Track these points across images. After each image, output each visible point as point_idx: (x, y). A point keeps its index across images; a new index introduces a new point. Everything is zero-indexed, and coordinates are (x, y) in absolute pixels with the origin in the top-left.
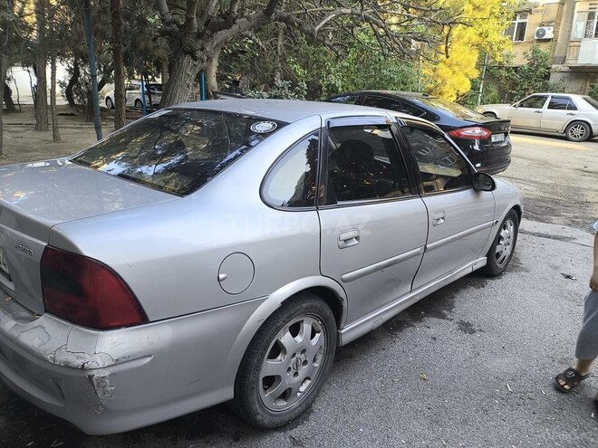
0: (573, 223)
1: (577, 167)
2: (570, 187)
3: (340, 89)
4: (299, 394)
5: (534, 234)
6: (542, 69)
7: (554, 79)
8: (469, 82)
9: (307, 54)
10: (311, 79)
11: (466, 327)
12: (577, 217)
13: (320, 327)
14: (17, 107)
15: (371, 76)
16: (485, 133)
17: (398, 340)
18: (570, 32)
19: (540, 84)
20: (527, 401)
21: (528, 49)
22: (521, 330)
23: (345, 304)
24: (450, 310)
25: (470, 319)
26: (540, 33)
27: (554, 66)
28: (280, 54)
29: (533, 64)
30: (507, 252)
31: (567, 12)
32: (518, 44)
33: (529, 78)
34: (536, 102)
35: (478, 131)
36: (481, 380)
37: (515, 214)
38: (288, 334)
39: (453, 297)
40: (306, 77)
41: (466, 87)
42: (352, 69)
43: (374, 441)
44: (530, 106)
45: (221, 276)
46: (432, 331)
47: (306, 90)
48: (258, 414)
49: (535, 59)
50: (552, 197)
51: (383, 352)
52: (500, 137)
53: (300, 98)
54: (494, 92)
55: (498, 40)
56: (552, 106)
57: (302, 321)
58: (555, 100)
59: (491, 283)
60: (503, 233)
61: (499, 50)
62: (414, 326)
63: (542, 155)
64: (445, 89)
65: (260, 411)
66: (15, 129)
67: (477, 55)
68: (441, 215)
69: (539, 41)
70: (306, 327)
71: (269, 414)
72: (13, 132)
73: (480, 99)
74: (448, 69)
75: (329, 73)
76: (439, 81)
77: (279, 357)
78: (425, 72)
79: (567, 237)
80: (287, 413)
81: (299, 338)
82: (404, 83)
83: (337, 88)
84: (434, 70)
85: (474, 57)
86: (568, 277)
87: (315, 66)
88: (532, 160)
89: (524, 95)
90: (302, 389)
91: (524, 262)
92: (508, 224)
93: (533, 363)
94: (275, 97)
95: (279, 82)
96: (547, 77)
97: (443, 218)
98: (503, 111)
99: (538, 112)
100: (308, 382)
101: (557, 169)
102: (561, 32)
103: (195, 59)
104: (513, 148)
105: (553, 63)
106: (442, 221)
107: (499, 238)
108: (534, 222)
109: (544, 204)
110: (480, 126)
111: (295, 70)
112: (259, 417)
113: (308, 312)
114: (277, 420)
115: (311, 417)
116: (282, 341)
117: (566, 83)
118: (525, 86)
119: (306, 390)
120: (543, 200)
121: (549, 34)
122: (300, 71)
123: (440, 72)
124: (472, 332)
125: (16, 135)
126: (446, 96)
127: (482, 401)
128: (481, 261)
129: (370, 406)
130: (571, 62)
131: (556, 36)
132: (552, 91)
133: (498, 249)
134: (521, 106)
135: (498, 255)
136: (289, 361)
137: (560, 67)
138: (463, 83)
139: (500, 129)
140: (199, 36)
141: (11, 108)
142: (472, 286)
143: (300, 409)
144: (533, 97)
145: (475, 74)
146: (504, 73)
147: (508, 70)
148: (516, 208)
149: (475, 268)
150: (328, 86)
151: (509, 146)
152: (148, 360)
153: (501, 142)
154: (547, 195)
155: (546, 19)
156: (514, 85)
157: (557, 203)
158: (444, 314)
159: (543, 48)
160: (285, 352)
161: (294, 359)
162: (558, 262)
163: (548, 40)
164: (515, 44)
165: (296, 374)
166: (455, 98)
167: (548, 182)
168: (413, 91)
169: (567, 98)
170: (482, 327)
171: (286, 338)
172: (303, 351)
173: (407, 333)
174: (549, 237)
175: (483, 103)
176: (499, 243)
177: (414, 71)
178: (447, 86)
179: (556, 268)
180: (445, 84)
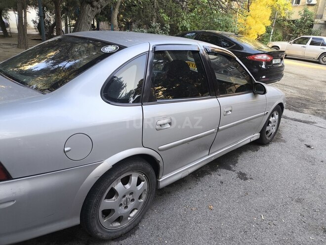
0: (316, 114)
1: (323, 79)
2: (317, 92)
3: (189, 29)
4: (129, 218)
5: (292, 119)
6: (308, 22)
7: (315, 28)
8: (265, 28)
9: (171, 8)
10: (173, 23)
11: (243, 176)
12: (319, 110)
13: (144, 178)
14: (9, 34)
15: (208, 22)
16: (269, 58)
17: (200, 183)
19: (307, 31)
20: (273, 226)
21: (301, 9)
22: (275, 179)
23: (161, 164)
24: (234, 165)
25: (245, 171)
26: (309, 1)
27: (316, 20)
28: (156, 7)
29: (304, 19)
30: (273, 130)
32: (296, 6)
33: (300, 27)
34: (303, 41)
35: (265, 57)
36: (246, 211)
37: (280, 108)
38: (120, 183)
39: (238, 157)
40: (170, 22)
41: (263, 31)
42: (197, 18)
44: (300, 43)
45: (66, 149)
46: (221, 178)
47: (169, 29)
48: (98, 232)
49: (305, 15)
50: (306, 97)
51: (189, 190)
52: (278, 61)
53: (165, 33)
54: (280, 34)
55: (283, 3)
56: (312, 43)
57: (131, 175)
58: (314, 40)
60: (271, 119)
61: (284, 9)
62: (211, 174)
63: (303, 72)
64: (250, 32)
65: (99, 231)
66: (6, 47)
67: (271, 12)
68: (230, 109)
69: (309, 5)
70: (134, 179)
71: (106, 232)
72: (5, 48)
73: (271, 38)
74: (253, 20)
75: (183, 19)
76: (247, 27)
77: (114, 198)
78: (239, 21)
79: (311, 122)
80: (120, 230)
81: (128, 186)
82: (227, 27)
83: (187, 29)
84: (245, 20)
85: (269, 13)
86: (309, 146)
87: (175, 15)
88: (297, 75)
89: (297, 37)
90: (132, 215)
91: (284, 136)
92: (275, 114)
93: (280, 201)
94: (151, 33)
95: (154, 24)
96: (312, 26)
97: (231, 111)
98: (283, 45)
99: (304, 47)
100: (136, 211)
101: (311, 81)
102: (321, 0)
103: (93, 6)
104: (285, 67)
105: (316, 18)
106: (230, 113)
107: (268, 122)
108: (293, 112)
109: (300, 101)
110: (266, 54)
111: (163, 17)
112: (99, 234)
113: (135, 169)
114: (112, 235)
115: (137, 232)
116: (116, 188)
117: (322, 31)
118: (298, 32)
119: (134, 216)
120: (300, 99)
121: (314, 1)
122: (166, 18)
123: (248, 21)
124: (246, 179)
125: (5, 50)
126: (251, 36)
127: (245, 225)
128: (256, 136)
129: (174, 226)
130: (325, 18)
131: (318, 3)
132: (314, 35)
133: (268, 128)
134: (294, 43)
135: (267, 132)
136: (121, 200)
137: (320, 21)
138: (261, 28)
139: (278, 56)
141: (6, 35)
142: (250, 150)
143: (129, 227)
144: (301, 38)
145: (269, 23)
146: (286, 24)
147: (289, 21)
148: (281, 105)
149: (252, 140)
150: (182, 27)
151: (283, 66)
152: (12, 203)
153: (279, 64)
154: (303, 96)
156: (292, 30)
157: (308, 101)
158: (231, 167)
159: (311, 9)
160: (118, 195)
161: (124, 199)
162: (304, 137)
163: (313, 5)
164: (295, 6)
165: (126, 207)
166: (257, 37)
167: (305, 88)
168: (232, 32)
169: (321, 39)
170: (252, 177)
171: (118, 186)
172: (131, 193)
173: (206, 178)
174: (300, 121)
175: (273, 40)
176: (268, 125)
177: (232, 20)
178: (252, 30)
179: (302, 141)
180: (251, 28)
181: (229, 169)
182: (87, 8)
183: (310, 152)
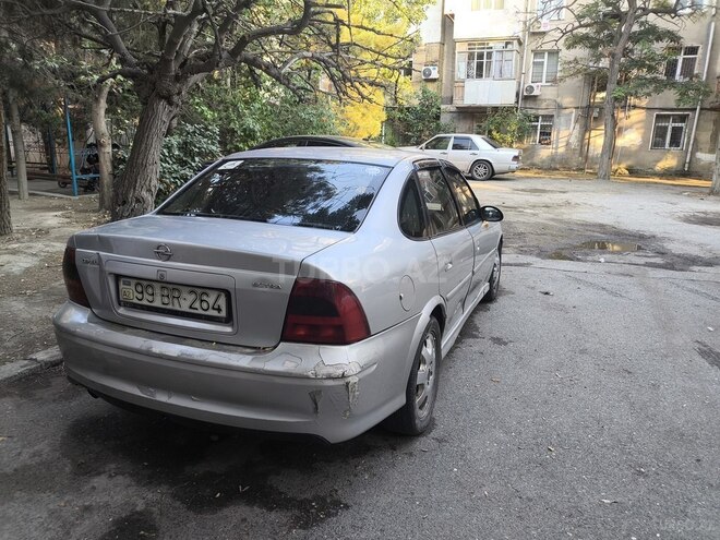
0: (522, 252)
6: (433, 110)
7: (445, 119)
11: (499, 341)
18: (453, 71)
19: (433, 125)
21: (418, 89)
24: (476, 331)
25: (496, 334)
26: (427, 73)
27: (443, 107)
29: (424, 104)
31: (448, 52)
33: (420, 119)
39: (472, 321)
43: (495, 427)
46: (476, 348)
47: (219, 135)
48: (416, 418)
49: (425, 99)
56: (456, 147)
58: (457, 141)
59: (493, 306)
65: (416, 415)
68: (478, 243)
69: (427, 80)
71: (419, 419)
76: (352, 125)
77: (421, 368)
79: (525, 263)
80: (425, 420)
81: (429, 351)
82: (322, 127)
86: (547, 293)
91: (506, 287)
93: (563, 357)
96: (438, 117)
97: (479, 246)
99: (445, 153)
102: (444, 71)
105: (442, 103)
111: (202, 113)
112: (416, 421)
114: (422, 425)
115: (436, 422)
116: (423, 353)
117: (456, 124)
118: (420, 127)
121: (434, 75)
122: (209, 114)
123: (349, 114)
124: (505, 343)
127: (547, 387)
128: (487, 287)
129: (473, 406)
130: (458, 103)
131: (441, 76)
132: (444, 131)
133: (494, 275)
134: (427, 148)
135: (494, 281)
137: (450, 107)
138: (375, 125)
140: (177, 79)
144: (437, 138)
145: (383, 117)
147: (401, 111)
149: (485, 292)
150: (244, 131)
155: (430, 59)
156: (409, 126)
158: (475, 334)
159: (431, 87)
160: (425, 363)
161: (428, 370)
162: (531, 284)
163: (434, 80)
165: (428, 383)
169: (468, 139)
170: (510, 339)
172: (431, 363)
178: (361, 130)
179: (533, 288)
180: (359, 127)
181: (476, 337)
182: (160, 107)
183: (551, 300)
